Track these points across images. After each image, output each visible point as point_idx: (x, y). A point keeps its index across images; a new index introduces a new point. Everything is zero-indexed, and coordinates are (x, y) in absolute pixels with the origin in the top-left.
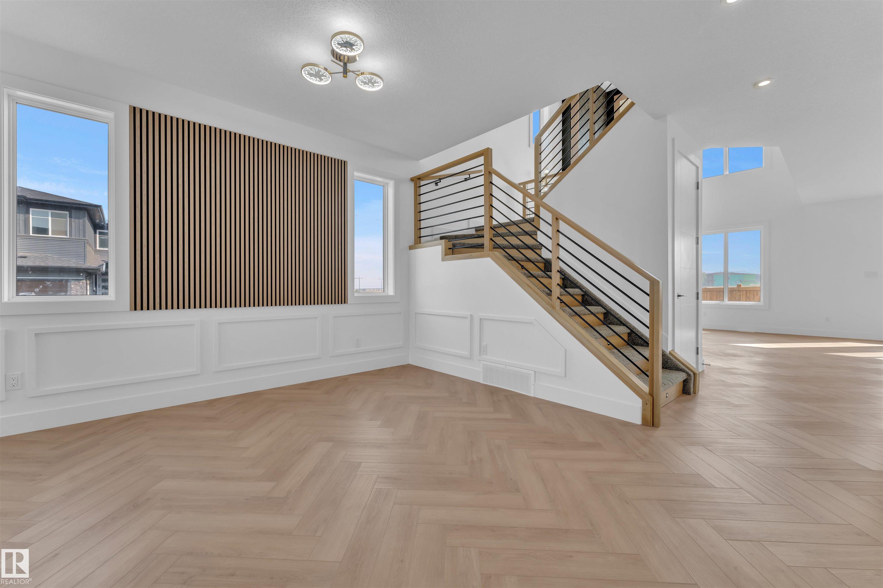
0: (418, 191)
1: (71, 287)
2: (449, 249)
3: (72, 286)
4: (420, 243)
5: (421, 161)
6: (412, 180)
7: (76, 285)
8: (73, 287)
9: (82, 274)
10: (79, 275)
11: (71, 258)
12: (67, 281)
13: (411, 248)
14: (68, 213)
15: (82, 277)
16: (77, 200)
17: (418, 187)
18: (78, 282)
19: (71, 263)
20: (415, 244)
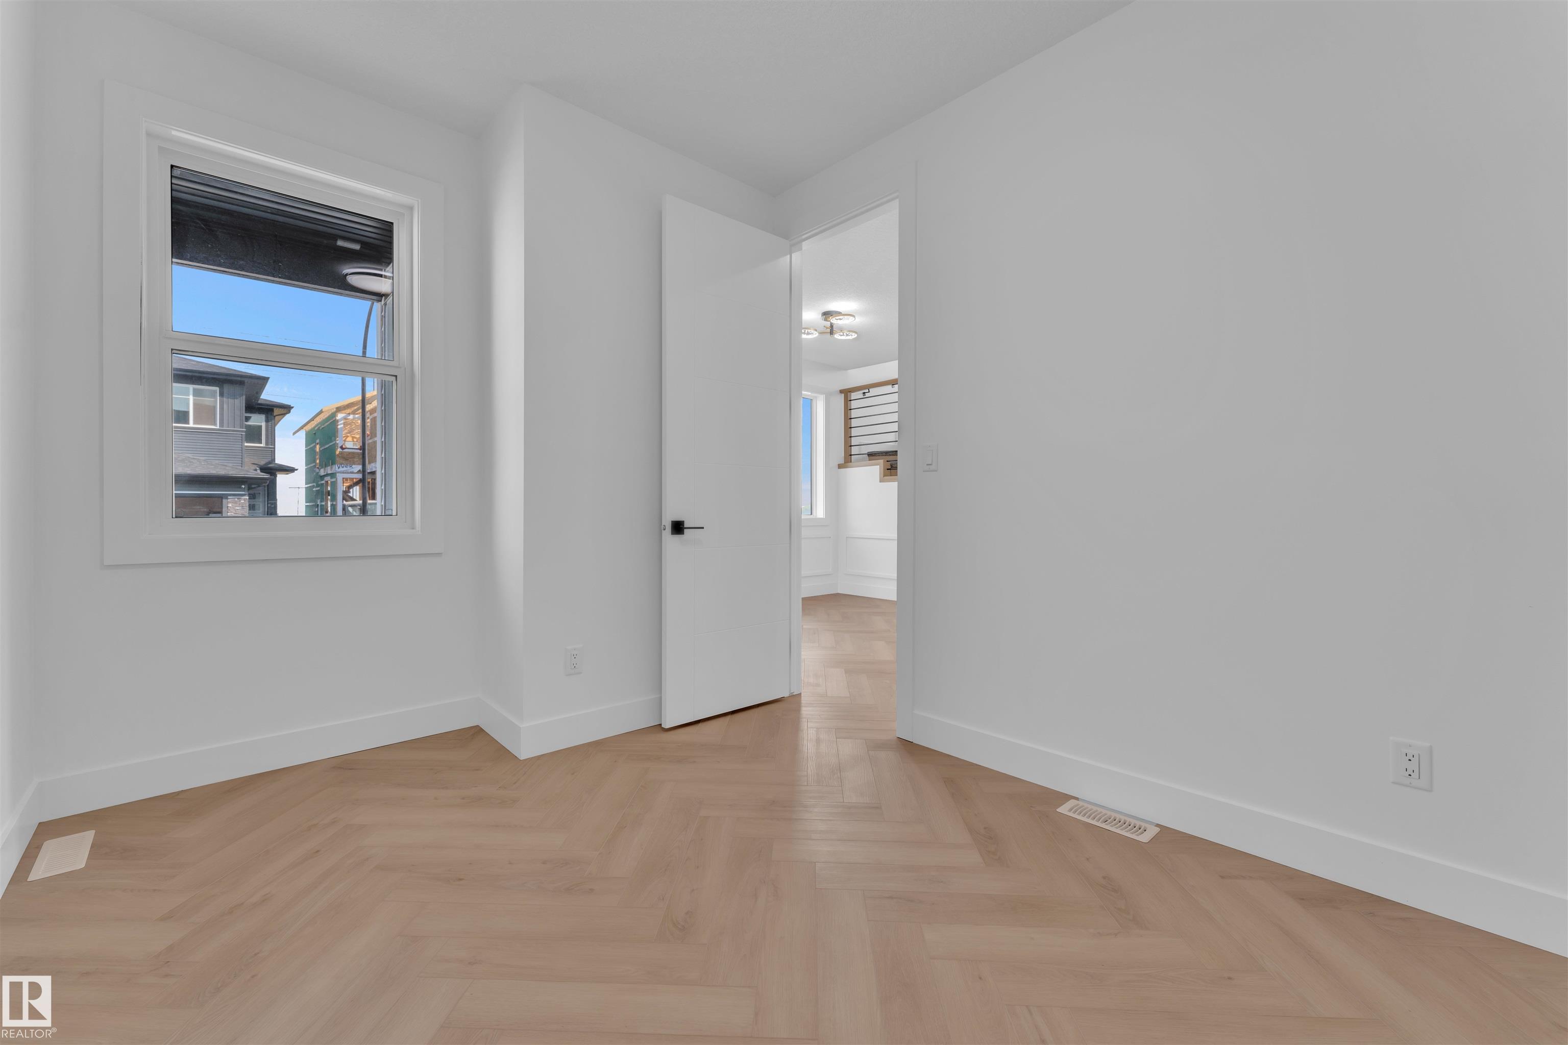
0: (849, 405)
1: (228, 507)
2: (888, 469)
3: (229, 505)
4: (851, 462)
5: (849, 371)
6: (841, 392)
7: (236, 503)
8: (230, 507)
9: (243, 486)
10: (240, 488)
11: (227, 461)
12: (221, 497)
13: (840, 466)
14: (217, 389)
15: (244, 491)
16: (231, 369)
17: (847, 401)
18: (238, 498)
19: (227, 468)
20: (845, 463)
